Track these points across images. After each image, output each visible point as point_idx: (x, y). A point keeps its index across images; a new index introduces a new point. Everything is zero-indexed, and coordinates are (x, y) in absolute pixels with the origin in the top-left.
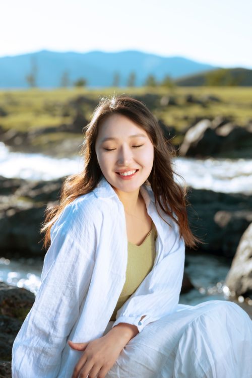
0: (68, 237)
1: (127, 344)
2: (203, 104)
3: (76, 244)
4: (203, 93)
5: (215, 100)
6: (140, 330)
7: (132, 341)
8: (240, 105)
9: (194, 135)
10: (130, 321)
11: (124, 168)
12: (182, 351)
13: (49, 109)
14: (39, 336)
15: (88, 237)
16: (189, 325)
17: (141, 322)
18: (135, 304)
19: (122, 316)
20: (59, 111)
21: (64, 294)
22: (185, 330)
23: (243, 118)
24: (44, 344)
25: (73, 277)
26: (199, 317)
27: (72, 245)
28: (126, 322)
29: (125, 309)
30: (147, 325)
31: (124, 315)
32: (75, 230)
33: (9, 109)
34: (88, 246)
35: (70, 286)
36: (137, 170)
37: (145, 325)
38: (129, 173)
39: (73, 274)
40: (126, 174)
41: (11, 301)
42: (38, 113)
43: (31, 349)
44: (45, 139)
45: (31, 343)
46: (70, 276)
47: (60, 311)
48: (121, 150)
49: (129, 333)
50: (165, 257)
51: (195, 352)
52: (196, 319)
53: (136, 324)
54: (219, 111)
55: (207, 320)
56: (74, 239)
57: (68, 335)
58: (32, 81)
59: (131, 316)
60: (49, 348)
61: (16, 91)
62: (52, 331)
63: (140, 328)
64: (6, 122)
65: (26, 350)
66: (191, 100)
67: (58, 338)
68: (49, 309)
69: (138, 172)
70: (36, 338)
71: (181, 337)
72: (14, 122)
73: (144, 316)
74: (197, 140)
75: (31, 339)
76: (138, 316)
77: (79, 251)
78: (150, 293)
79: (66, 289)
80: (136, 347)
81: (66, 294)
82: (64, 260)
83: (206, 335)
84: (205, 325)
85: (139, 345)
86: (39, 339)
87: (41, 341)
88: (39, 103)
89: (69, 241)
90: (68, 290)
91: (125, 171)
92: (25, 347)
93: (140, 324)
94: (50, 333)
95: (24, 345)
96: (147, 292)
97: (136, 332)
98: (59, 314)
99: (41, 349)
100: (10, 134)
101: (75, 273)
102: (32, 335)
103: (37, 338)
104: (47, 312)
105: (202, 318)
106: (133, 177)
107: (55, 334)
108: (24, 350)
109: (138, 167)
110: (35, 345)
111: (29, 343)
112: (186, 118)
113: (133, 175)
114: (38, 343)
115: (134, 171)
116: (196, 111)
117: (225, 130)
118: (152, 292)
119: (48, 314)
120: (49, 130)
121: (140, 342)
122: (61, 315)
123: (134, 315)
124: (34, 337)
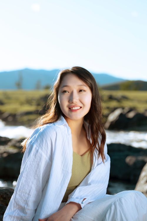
0: (35, 146)
1: (74, 215)
2: (118, 100)
3: (40, 151)
4: (118, 94)
5: (125, 98)
6: (82, 207)
7: (77, 213)
8: (140, 101)
9: (113, 117)
10: (77, 201)
11: (73, 105)
12: (108, 219)
13: (29, 102)
14: (19, 210)
15: (47, 146)
16: (113, 204)
17: (83, 202)
18: (80, 191)
19: (72, 198)
20: (34, 103)
21: (33, 183)
22: (110, 207)
23: (141, 108)
24: (22, 214)
25: (38, 171)
26: (118, 199)
27: (37, 151)
28: (74, 202)
29: (74, 194)
30: (87, 204)
31: (73, 197)
32: (39, 142)
33: (5, 101)
34: (47, 152)
35: (36, 178)
36: (81, 107)
37: (86, 204)
38: (76, 108)
39: (38, 169)
40: (74, 109)
41: (5, 196)
42: (22, 104)
43: (14, 217)
44: (25, 118)
45: (14, 214)
46: (36, 171)
47: (30, 194)
48: (72, 94)
49: (75, 208)
50: (98, 165)
51: (116, 220)
52: (116, 200)
53: (80, 203)
54: (127, 104)
55: (123, 201)
56: (39, 148)
57: (36, 208)
58: (19, 85)
59: (77, 198)
60: (25, 217)
61: (9, 91)
62: (26, 206)
63: (82, 206)
64: (3, 108)
65: (11, 218)
66: (111, 98)
67: (29, 210)
68: (24, 193)
69: (81, 109)
70: (16, 211)
71: (108, 211)
72: (8, 108)
73: (85, 199)
74: (115, 120)
75: (14, 211)
76: (81, 198)
77: (42, 155)
78: (89, 185)
79: (34, 180)
80: (79, 217)
81: (34, 183)
82: (32, 160)
83: (123, 209)
84: (122, 203)
85: (81, 215)
86: (19, 211)
87: (20, 212)
88: (23, 98)
89: (36, 148)
90: (35, 180)
91: (74, 106)
92: (11, 216)
93: (82, 203)
94: (25, 208)
95: (10, 215)
96: (87, 184)
97: (80, 208)
98: (30, 195)
99: (20, 217)
100: (5, 115)
101: (39, 169)
102: (15, 209)
103: (18, 211)
104: (23, 195)
105: (120, 200)
106: (78, 111)
107: (28, 208)
108: (10, 219)
109: (81, 105)
110: (16, 215)
111: (13, 214)
112: (108, 108)
113: (78, 109)
114: (18, 214)
115: (79, 108)
116: (114, 104)
117: (131, 115)
118: (90, 184)
119: (23, 196)
120: (28, 113)
121: (82, 214)
122: (31, 196)
123: (79, 198)
124: (16, 210)
